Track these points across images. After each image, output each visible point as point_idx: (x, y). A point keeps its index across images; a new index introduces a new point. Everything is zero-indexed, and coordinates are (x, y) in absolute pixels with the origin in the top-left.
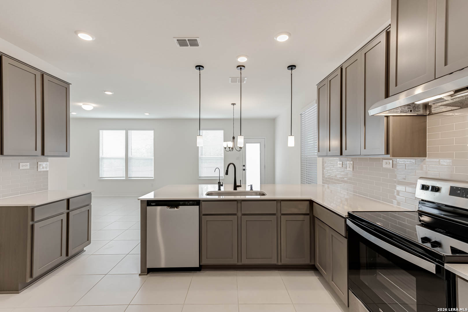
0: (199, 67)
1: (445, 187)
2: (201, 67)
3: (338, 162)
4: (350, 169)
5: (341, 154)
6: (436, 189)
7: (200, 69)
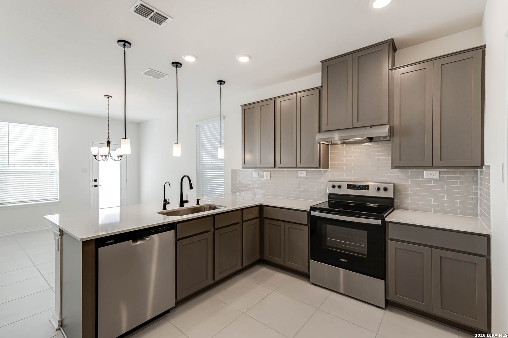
0: (125, 43)
1: (344, 185)
2: (126, 44)
3: (254, 173)
4: (267, 178)
5: (275, 166)
6: (339, 187)
7: (124, 45)
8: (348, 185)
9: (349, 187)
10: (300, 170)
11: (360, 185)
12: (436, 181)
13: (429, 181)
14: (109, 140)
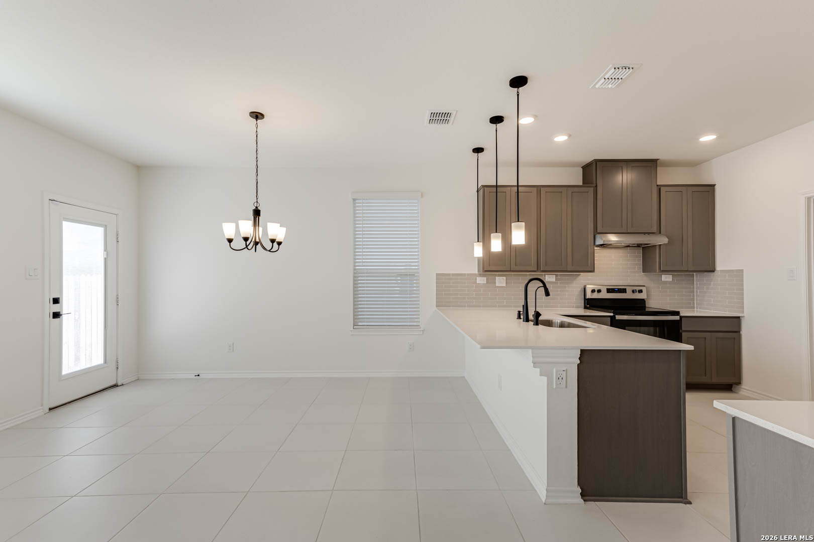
3: (478, 278)
4: (501, 285)
8: (607, 289)
9: (609, 291)
10: (547, 274)
11: (618, 289)
12: (669, 283)
13: (666, 283)
14: (257, 207)
